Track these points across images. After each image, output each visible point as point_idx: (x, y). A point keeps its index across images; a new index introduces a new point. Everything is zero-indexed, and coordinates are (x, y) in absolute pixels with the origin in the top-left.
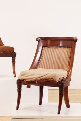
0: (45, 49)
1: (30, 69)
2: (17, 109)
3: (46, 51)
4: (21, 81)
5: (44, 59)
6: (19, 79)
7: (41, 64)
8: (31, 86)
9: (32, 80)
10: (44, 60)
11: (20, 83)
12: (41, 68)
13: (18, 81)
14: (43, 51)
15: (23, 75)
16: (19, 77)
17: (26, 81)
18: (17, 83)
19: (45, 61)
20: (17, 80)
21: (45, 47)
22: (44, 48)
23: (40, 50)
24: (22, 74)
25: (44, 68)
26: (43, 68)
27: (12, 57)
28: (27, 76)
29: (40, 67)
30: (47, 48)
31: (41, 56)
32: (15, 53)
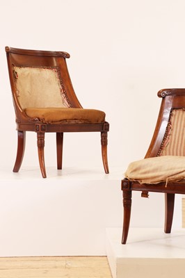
0: (177, 114)
1: (145, 158)
2: (124, 242)
3: (180, 119)
4: (130, 183)
5: (175, 135)
6: (126, 179)
7: (170, 147)
8: (150, 193)
9: (156, 181)
10: (175, 139)
11: (128, 186)
12: (170, 155)
13: (125, 184)
14: (173, 118)
15: (135, 170)
16: (126, 174)
17: (143, 182)
18: (123, 188)
19: (178, 139)
20: (123, 182)
21: (177, 109)
22: (174, 112)
23: (166, 116)
24: (134, 168)
25: (177, 155)
26: (173, 155)
27: (100, 133)
28: (145, 173)
29: (168, 153)
30: (181, 111)
31: (168, 129)
32: (106, 122)
